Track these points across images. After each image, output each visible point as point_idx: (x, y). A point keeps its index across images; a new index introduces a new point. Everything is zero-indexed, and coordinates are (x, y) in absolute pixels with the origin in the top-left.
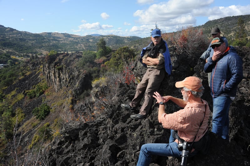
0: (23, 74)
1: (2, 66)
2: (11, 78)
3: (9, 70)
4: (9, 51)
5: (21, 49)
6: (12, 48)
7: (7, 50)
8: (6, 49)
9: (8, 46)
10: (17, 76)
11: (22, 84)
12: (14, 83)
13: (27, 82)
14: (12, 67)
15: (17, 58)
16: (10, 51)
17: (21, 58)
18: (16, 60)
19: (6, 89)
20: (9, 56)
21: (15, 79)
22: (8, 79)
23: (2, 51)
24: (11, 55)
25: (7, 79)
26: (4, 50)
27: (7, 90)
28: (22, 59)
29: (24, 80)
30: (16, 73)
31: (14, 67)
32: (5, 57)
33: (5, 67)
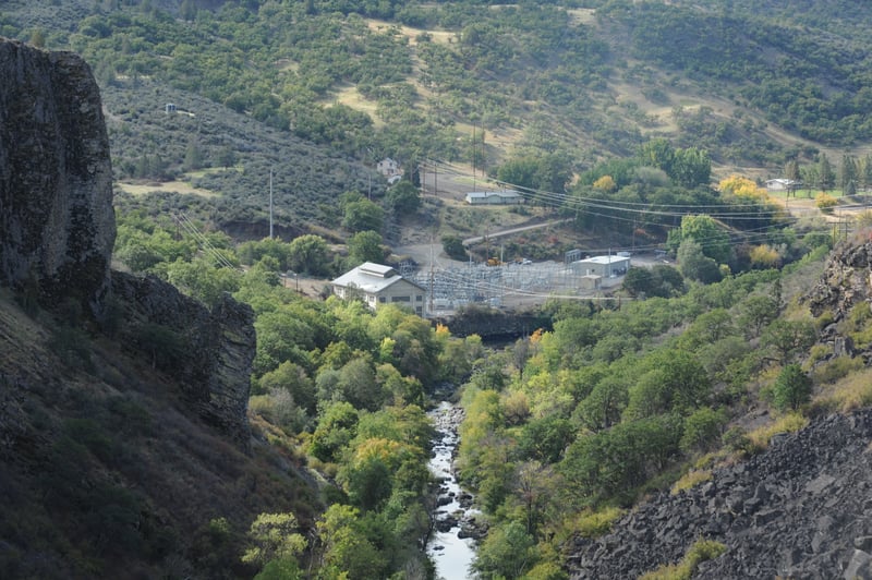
0: (799, 391)
1: (617, 270)
2: (665, 418)
3: (665, 329)
4: (705, 112)
5: (836, 95)
6: (739, 81)
7: (692, 108)
8: (684, 90)
9: (706, 55)
10: (728, 400)
11: (765, 496)
12: (684, 484)
13: (819, 484)
14: (699, 298)
15: (777, 193)
16: (723, 112)
17: (819, 196)
18: (758, 221)
19: (605, 530)
20: (702, 176)
21: (709, 437)
22: (640, 425)
23: (640, 117)
24: (719, 159)
25: (625, 422)
26: (659, 98)
27: (610, 548)
28: (827, 208)
29: (796, 458)
30: (729, 370)
31: (727, 302)
32: (656, 183)
33: (641, 284)
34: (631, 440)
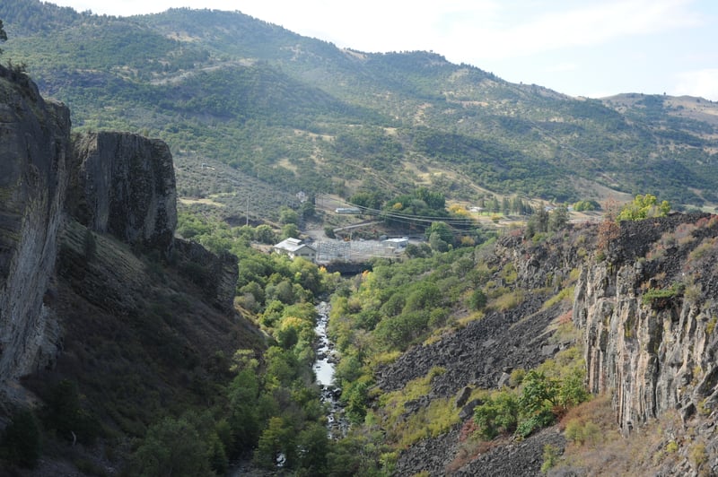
0: (481, 302)
1: (402, 245)
2: (422, 312)
3: (423, 272)
4: (443, 176)
5: (501, 171)
6: (459, 163)
7: (438, 174)
8: (435, 166)
9: (445, 151)
10: (450, 305)
11: (465, 347)
12: (429, 342)
13: (488, 343)
14: (438, 259)
15: (474, 212)
16: (451, 176)
17: (492, 214)
18: (466, 225)
19: (393, 361)
20: (441, 204)
21: (441, 321)
22: (410, 315)
23: (415, 177)
24: (450, 198)
25: (404, 313)
26: (424, 169)
27: (395, 369)
28: (496, 221)
29: (479, 332)
30: (451, 292)
31: (451, 261)
32: (421, 207)
33: (413, 252)
34: (406, 321)
